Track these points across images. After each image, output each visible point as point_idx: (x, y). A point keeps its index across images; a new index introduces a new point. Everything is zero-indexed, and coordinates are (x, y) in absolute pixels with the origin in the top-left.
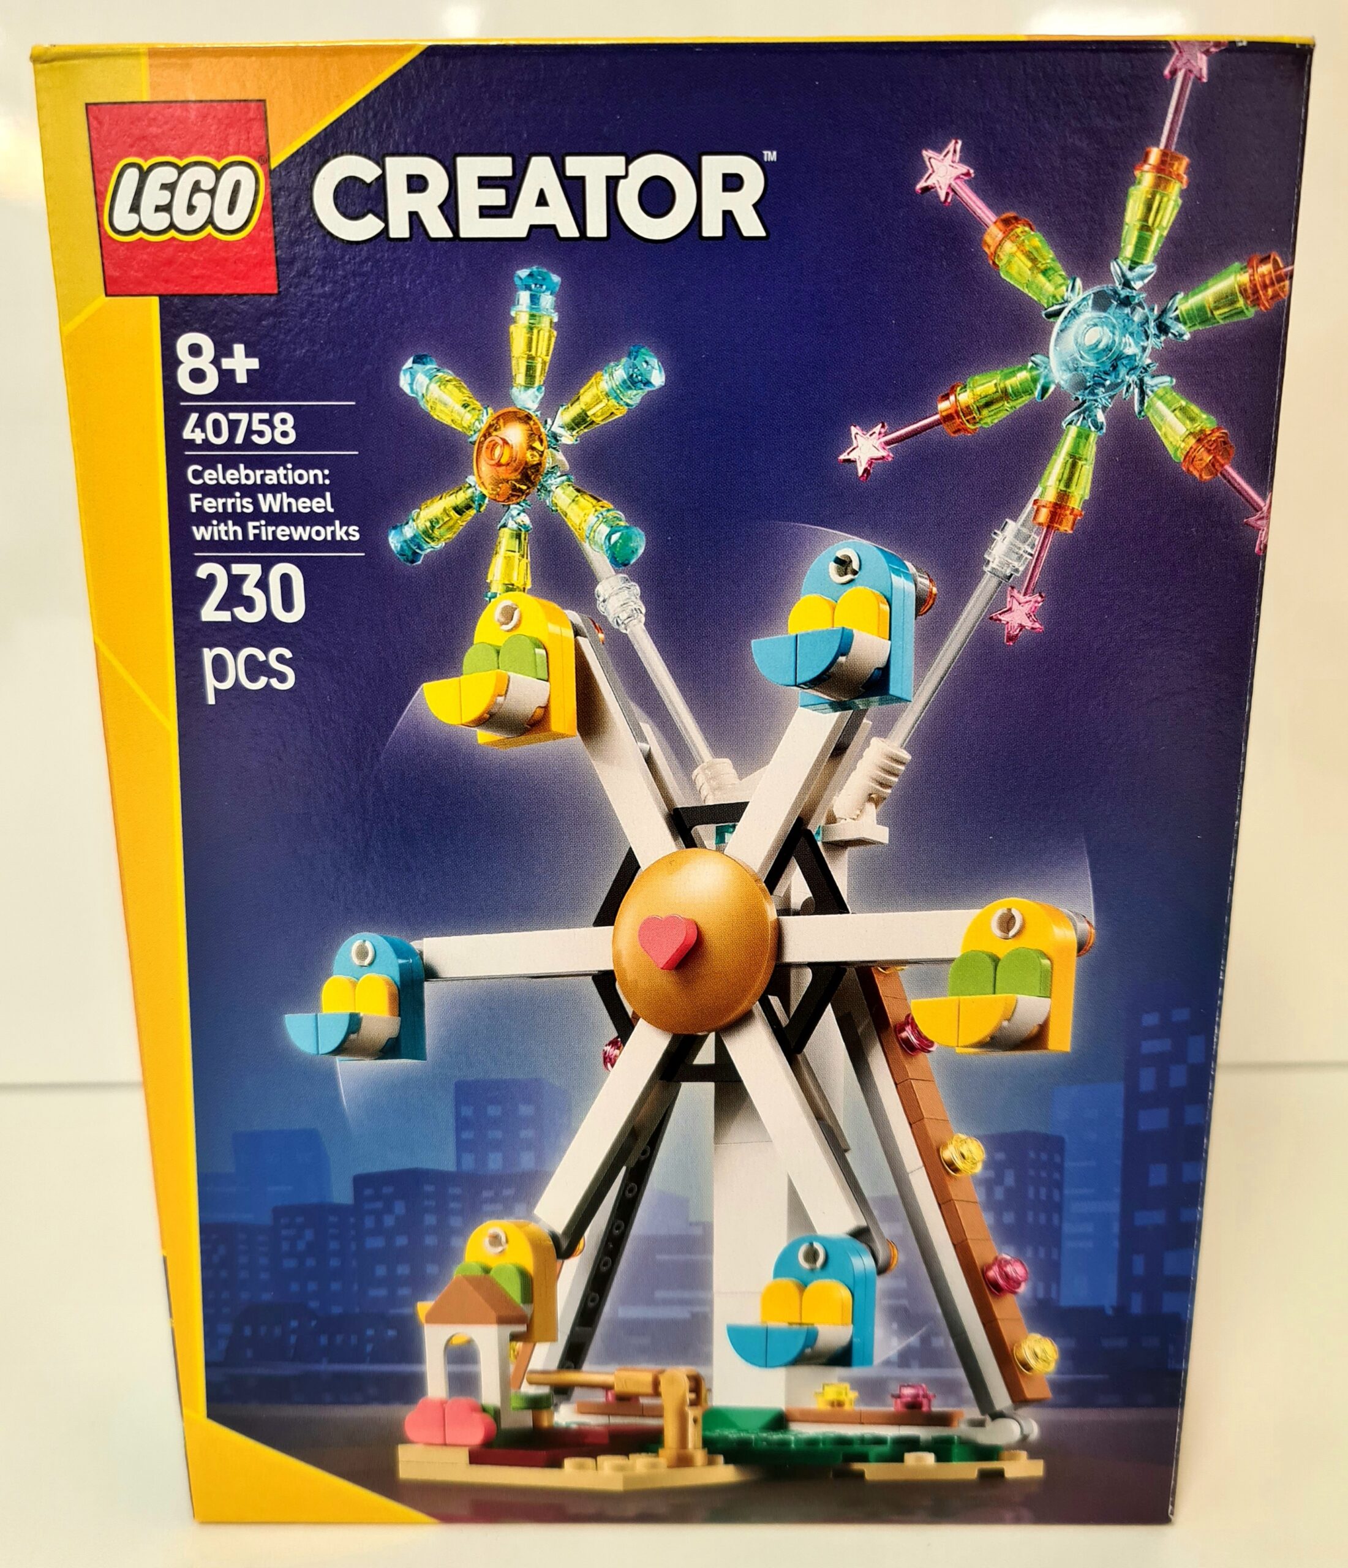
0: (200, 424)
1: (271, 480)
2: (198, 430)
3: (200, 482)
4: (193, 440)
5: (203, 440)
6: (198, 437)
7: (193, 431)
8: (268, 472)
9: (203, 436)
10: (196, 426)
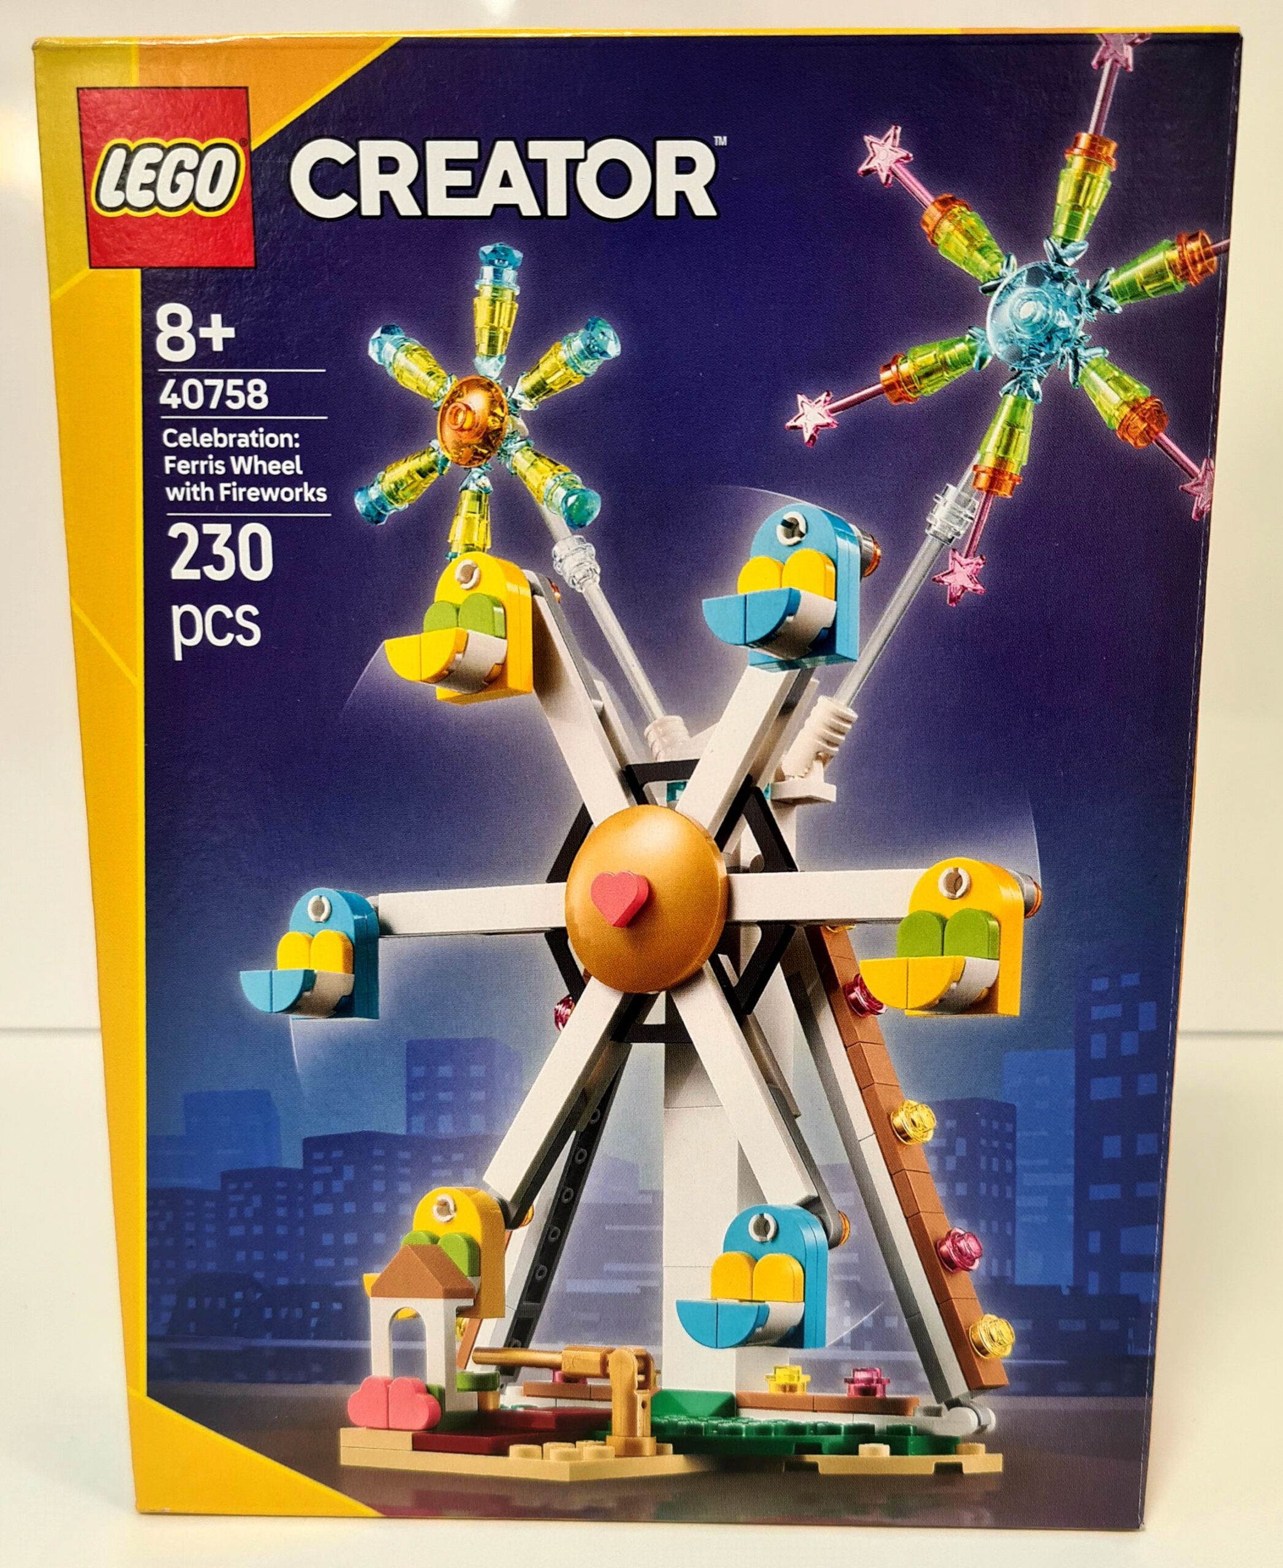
0: (177, 390)
1: (243, 443)
2: (174, 395)
3: (175, 445)
4: (170, 405)
5: (179, 405)
6: (174, 401)
7: (169, 396)
8: (241, 435)
9: (179, 401)
10: (173, 391)
